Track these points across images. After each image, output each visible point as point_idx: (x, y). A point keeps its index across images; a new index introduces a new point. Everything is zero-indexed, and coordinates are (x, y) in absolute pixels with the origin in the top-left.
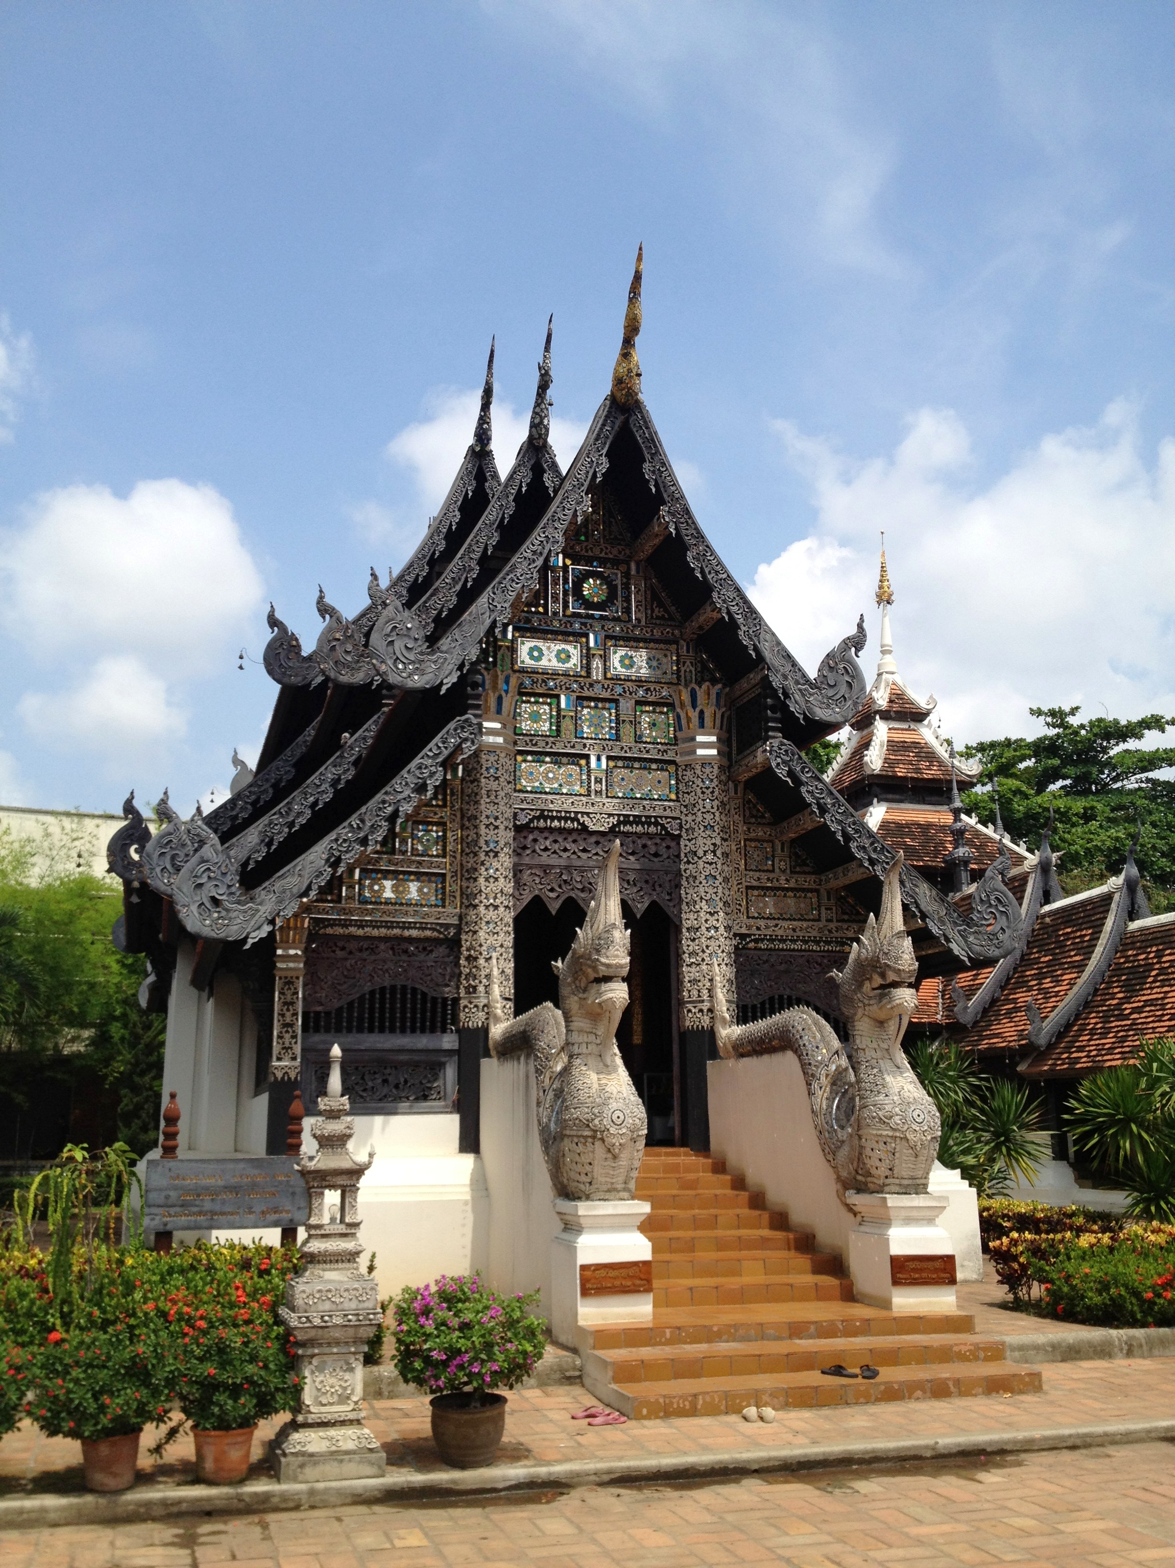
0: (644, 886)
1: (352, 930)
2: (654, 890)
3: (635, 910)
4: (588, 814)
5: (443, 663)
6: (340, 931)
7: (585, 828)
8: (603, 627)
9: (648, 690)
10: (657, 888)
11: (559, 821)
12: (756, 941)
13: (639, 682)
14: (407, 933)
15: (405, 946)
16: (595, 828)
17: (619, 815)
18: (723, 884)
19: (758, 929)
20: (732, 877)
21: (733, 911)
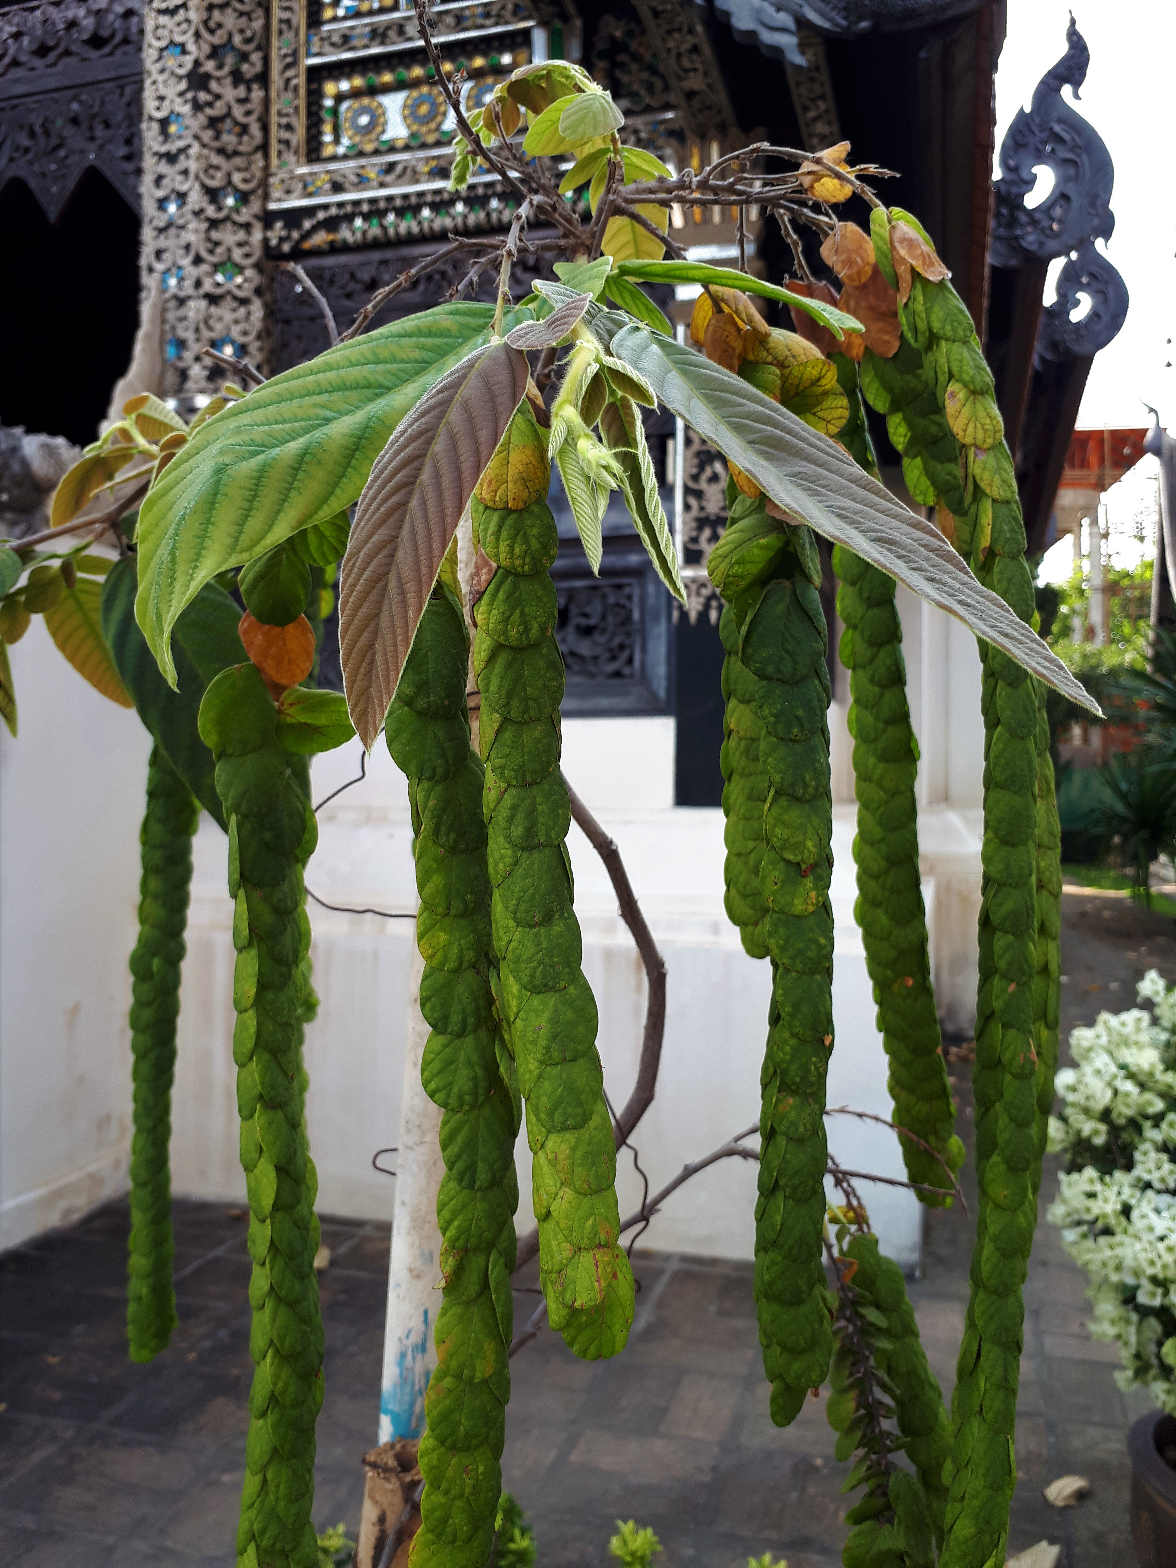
0: (69, 131)
2: (92, 139)
3: (44, 201)
10: (99, 131)
12: (331, 224)
18: (209, 66)
19: (337, 188)
20: (264, 47)
21: (264, 148)
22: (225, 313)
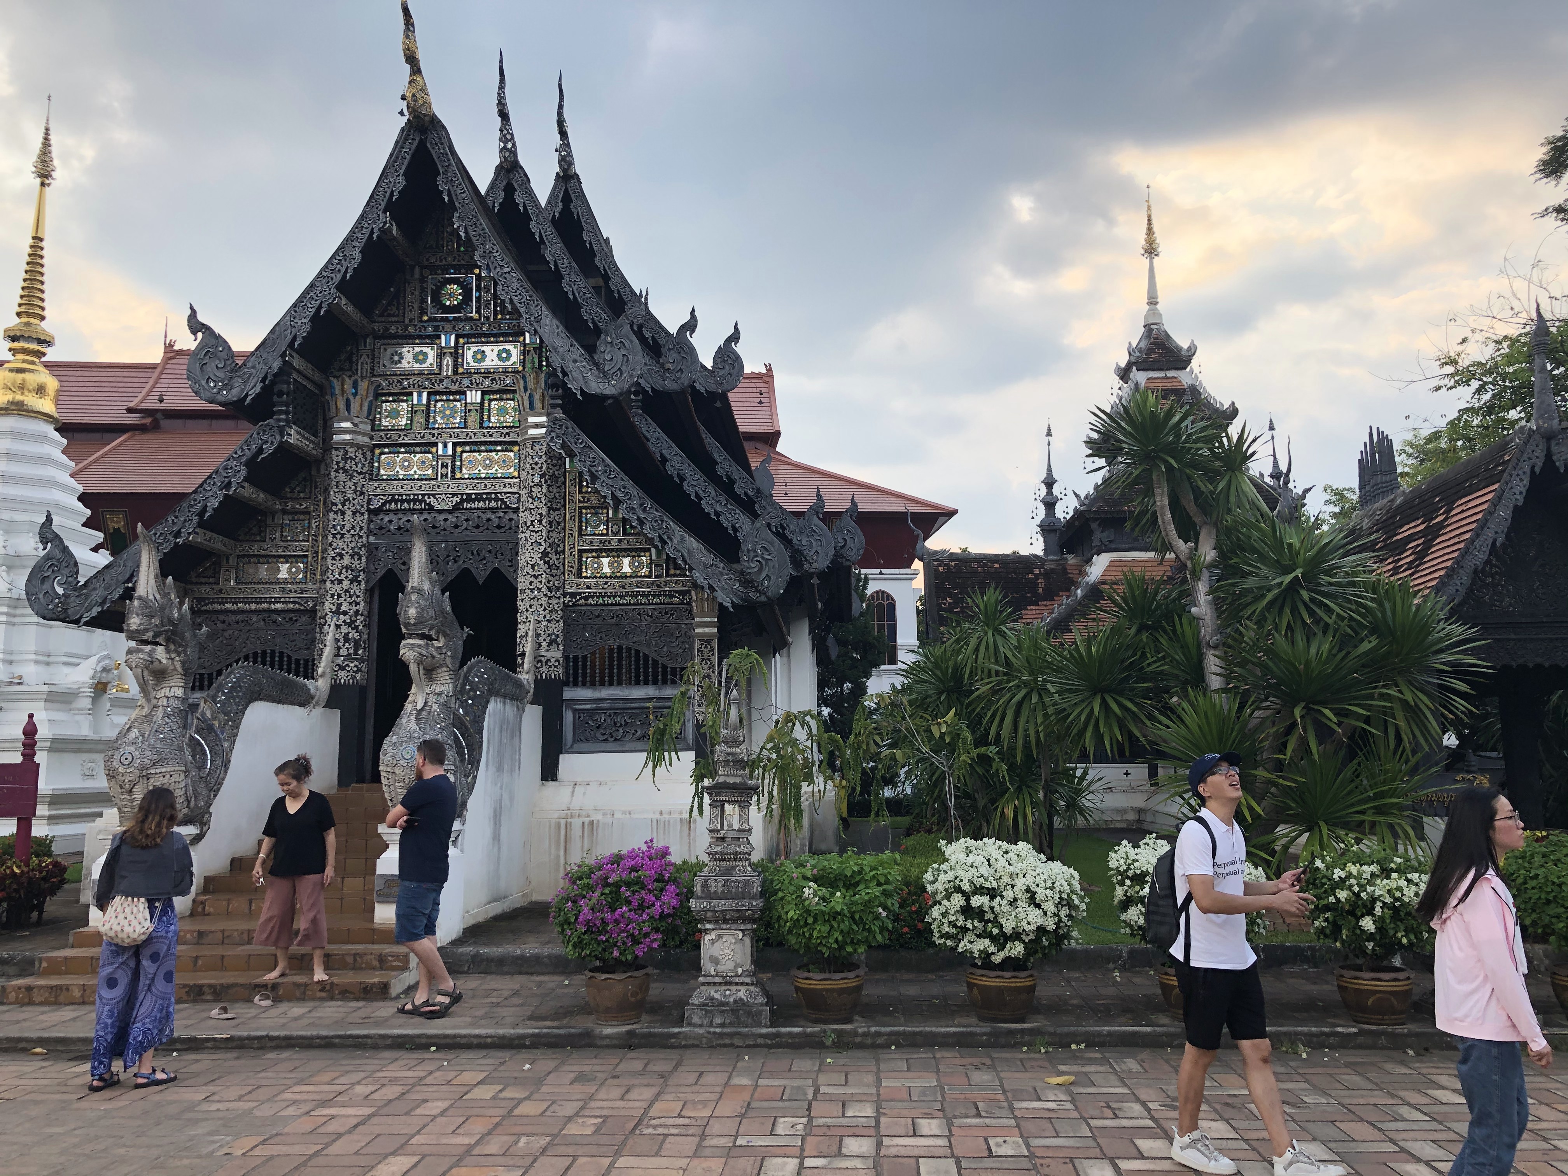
0: (487, 555)
1: (228, 606)
2: (497, 559)
3: (477, 577)
4: (434, 495)
5: (249, 378)
6: (218, 607)
7: (431, 508)
8: (454, 327)
9: (493, 380)
10: (499, 556)
11: (409, 503)
12: (586, 598)
13: (487, 373)
14: (273, 606)
15: (274, 616)
16: (440, 507)
17: (462, 495)
18: (549, 550)
19: (588, 587)
20: (564, 542)
21: (564, 573)
22: (553, 625)
